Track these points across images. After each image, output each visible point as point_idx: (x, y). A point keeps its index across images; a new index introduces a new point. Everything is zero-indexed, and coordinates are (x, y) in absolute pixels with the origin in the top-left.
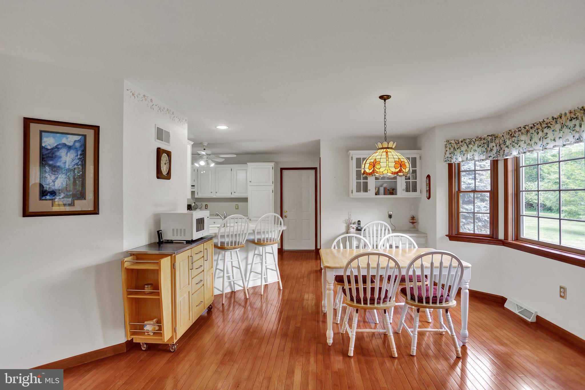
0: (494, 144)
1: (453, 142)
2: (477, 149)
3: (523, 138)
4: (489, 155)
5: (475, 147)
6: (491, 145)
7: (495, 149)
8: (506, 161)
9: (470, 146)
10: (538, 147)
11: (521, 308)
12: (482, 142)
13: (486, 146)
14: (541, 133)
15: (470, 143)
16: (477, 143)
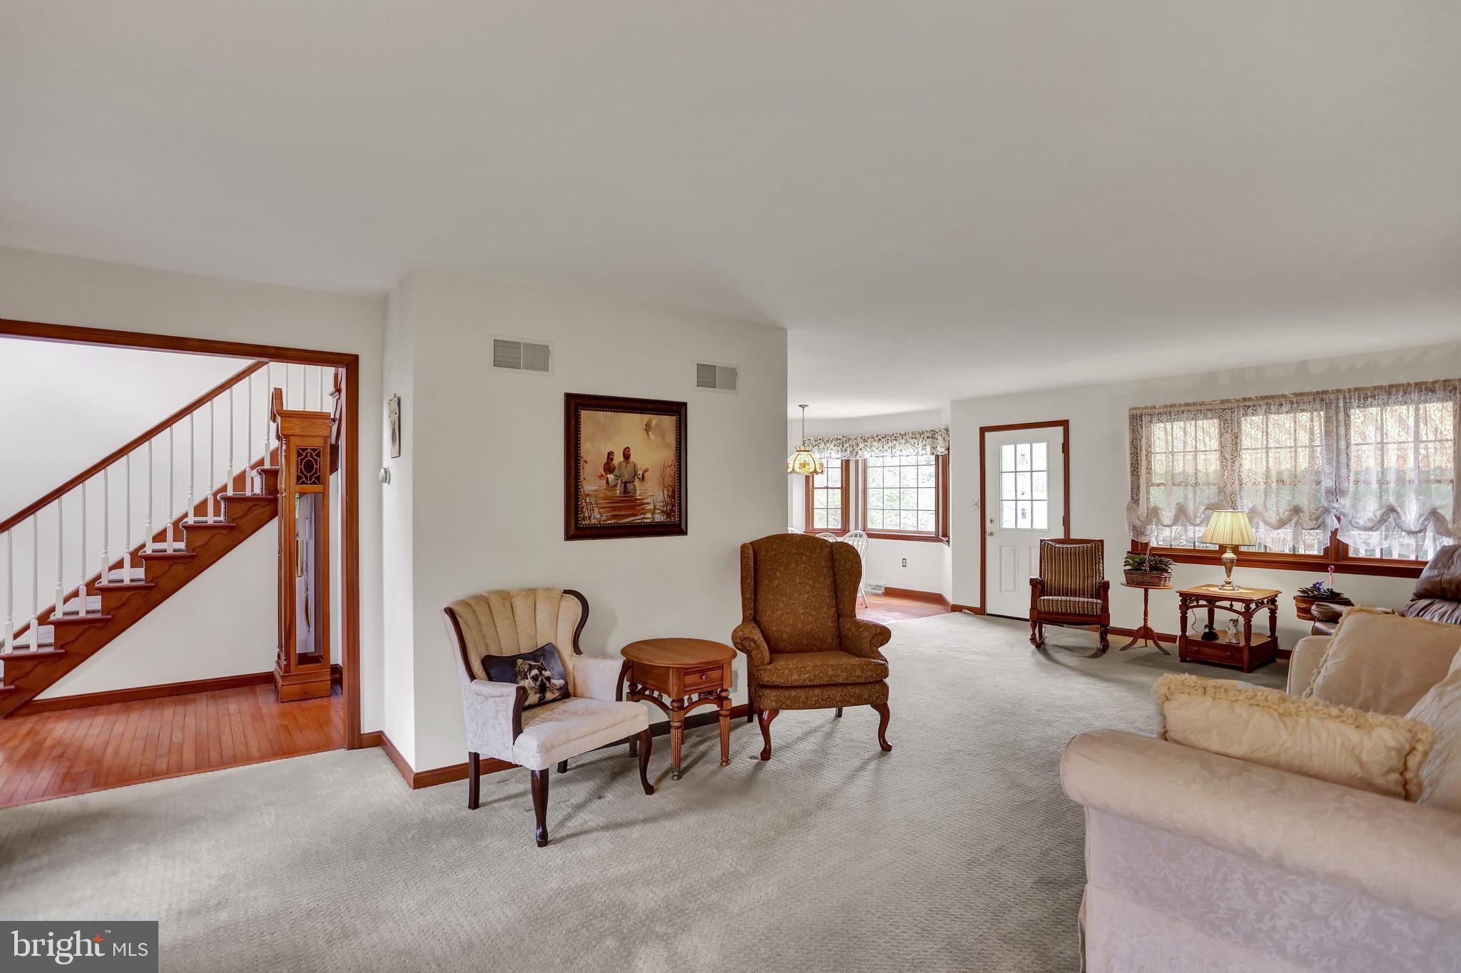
0: (848, 445)
1: (812, 438)
2: (833, 448)
3: (875, 444)
4: (845, 454)
5: (832, 446)
6: (846, 445)
7: (848, 449)
8: (857, 461)
9: (828, 445)
10: (888, 453)
11: (872, 585)
12: (838, 442)
13: (841, 446)
14: (890, 444)
15: (828, 442)
16: (834, 442)
